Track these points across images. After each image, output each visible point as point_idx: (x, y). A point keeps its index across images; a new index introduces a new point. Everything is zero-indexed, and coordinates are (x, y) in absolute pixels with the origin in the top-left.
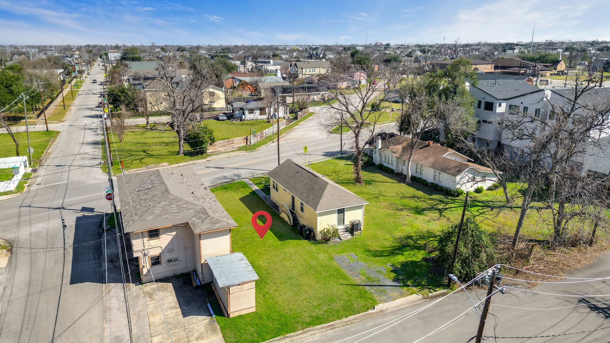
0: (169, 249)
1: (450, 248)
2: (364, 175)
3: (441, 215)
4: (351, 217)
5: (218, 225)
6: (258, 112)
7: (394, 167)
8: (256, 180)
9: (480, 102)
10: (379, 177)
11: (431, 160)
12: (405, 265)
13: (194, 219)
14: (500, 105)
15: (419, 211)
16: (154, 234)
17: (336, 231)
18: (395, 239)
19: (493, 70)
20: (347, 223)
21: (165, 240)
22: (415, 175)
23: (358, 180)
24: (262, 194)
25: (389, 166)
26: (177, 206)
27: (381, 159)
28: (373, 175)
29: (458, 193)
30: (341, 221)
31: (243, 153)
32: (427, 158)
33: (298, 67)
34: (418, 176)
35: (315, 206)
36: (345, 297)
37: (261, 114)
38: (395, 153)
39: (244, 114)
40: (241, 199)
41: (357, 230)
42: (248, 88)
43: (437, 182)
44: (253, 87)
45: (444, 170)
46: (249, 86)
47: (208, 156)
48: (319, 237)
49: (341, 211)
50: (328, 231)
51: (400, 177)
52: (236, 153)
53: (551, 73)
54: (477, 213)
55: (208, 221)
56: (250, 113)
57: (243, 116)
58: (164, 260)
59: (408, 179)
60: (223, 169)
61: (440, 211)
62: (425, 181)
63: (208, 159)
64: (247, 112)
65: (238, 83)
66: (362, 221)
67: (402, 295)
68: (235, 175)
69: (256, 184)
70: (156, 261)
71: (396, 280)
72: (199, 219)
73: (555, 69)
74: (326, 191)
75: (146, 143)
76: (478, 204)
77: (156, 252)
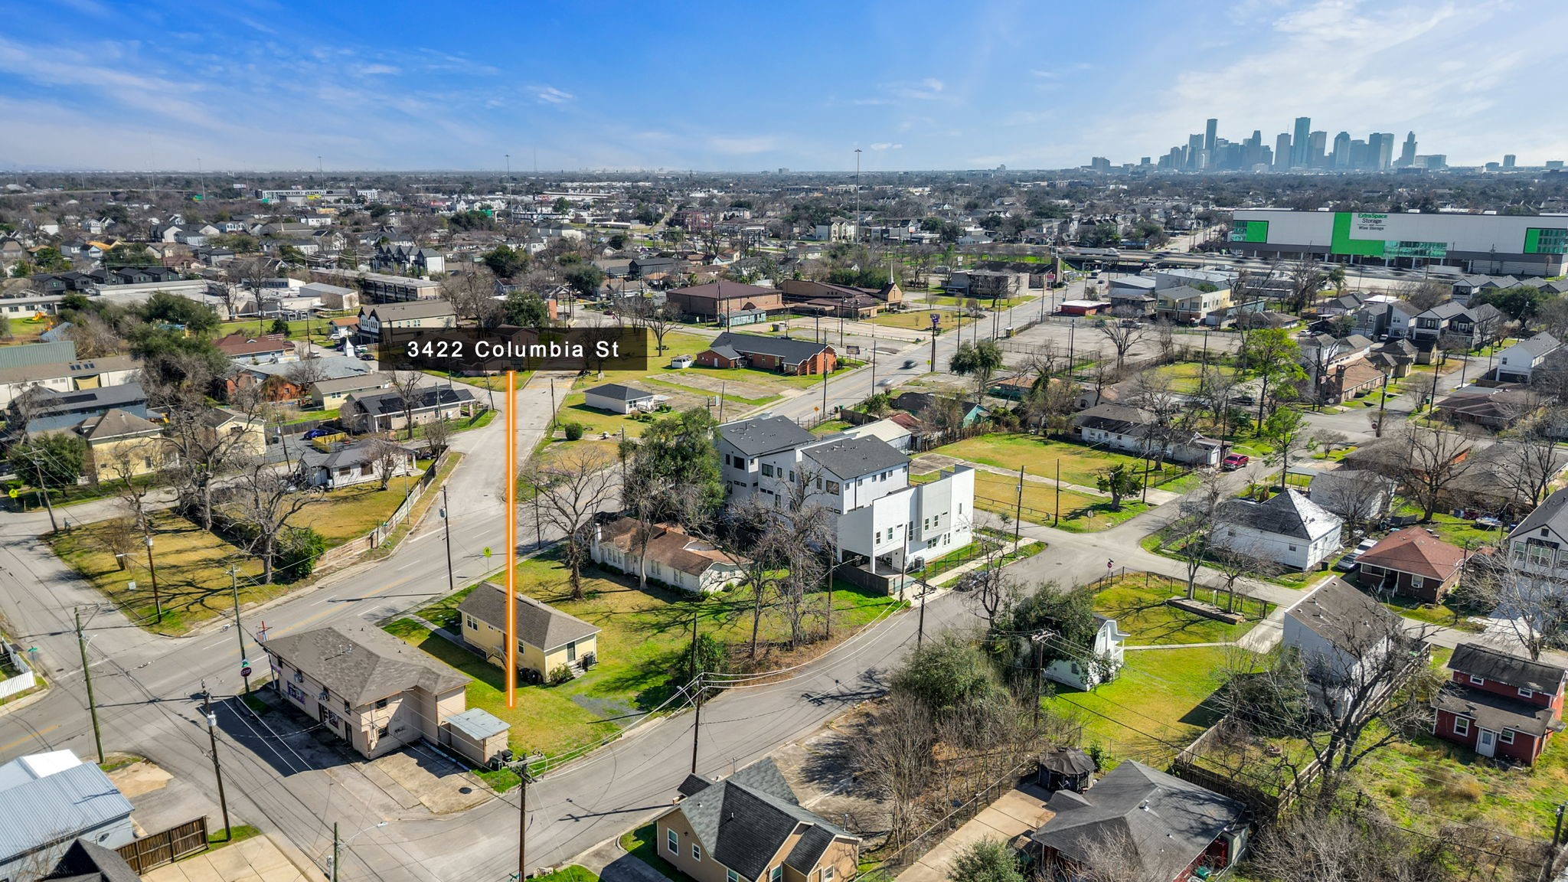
0: (396, 718)
1: (687, 668)
2: (586, 584)
3: (685, 628)
4: (583, 649)
5: (453, 683)
6: (357, 471)
7: (622, 567)
8: (430, 614)
9: (728, 457)
10: (604, 584)
11: (669, 555)
12: (647, 693)
13: (422, 681)
14: (752, 462)
15: (661, 628)
16: (382, 704)
17: (567, 669)
18: (636, 666)
19: (781, 306)
20: (579, 657)
21: (392, 708)
22: (650, 576)
23: (575, 595)
24: (448, 635)
25: (616, 565)
26: (396, 670)
27: (603, 554)
28: (596, 582)
29: (704, 596)
30: (572, 656)
31: (370, 565)
32: (663, 552)
33: (381, 320)
34: (656, 577)
35: (541, 644)
36: (591, 732)
37: (363, 474)
38: (622, 547)
39: (330, 477)
40: (420, 646)
41: (591, 664)
42: (285, 391)
43: (678, 584)
44: (297, 387)
45: (685, 569)
46: (288, 386)
47: (316, 579)
48: (548, 679)
49: (571, 646)
50: (559, 670)
51: (630, 580)
52: (362, 567)
53: (879, 308)
54: (724, 621)
55: (440, 680)
56: (342, 474)
57: (330, 481)
58: (391, 731)
59: (643, 584)
60: (360, 603)
61: (685, 623)
62: (664, 583)
63: (318, 584)
64: (336, 474)
65: (259, 381)
66: (595, 652)
67: (646, 720)
68: (388, 610)
69: (432, 621)
70: (384, 733)
71: (640, 708)
72: (428, 679)
73: (886, 300)
74: (551, 624)
75: (174, 566)
76: (727, 608)
77: (382, 724)
